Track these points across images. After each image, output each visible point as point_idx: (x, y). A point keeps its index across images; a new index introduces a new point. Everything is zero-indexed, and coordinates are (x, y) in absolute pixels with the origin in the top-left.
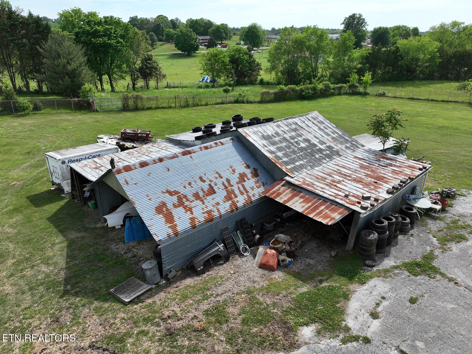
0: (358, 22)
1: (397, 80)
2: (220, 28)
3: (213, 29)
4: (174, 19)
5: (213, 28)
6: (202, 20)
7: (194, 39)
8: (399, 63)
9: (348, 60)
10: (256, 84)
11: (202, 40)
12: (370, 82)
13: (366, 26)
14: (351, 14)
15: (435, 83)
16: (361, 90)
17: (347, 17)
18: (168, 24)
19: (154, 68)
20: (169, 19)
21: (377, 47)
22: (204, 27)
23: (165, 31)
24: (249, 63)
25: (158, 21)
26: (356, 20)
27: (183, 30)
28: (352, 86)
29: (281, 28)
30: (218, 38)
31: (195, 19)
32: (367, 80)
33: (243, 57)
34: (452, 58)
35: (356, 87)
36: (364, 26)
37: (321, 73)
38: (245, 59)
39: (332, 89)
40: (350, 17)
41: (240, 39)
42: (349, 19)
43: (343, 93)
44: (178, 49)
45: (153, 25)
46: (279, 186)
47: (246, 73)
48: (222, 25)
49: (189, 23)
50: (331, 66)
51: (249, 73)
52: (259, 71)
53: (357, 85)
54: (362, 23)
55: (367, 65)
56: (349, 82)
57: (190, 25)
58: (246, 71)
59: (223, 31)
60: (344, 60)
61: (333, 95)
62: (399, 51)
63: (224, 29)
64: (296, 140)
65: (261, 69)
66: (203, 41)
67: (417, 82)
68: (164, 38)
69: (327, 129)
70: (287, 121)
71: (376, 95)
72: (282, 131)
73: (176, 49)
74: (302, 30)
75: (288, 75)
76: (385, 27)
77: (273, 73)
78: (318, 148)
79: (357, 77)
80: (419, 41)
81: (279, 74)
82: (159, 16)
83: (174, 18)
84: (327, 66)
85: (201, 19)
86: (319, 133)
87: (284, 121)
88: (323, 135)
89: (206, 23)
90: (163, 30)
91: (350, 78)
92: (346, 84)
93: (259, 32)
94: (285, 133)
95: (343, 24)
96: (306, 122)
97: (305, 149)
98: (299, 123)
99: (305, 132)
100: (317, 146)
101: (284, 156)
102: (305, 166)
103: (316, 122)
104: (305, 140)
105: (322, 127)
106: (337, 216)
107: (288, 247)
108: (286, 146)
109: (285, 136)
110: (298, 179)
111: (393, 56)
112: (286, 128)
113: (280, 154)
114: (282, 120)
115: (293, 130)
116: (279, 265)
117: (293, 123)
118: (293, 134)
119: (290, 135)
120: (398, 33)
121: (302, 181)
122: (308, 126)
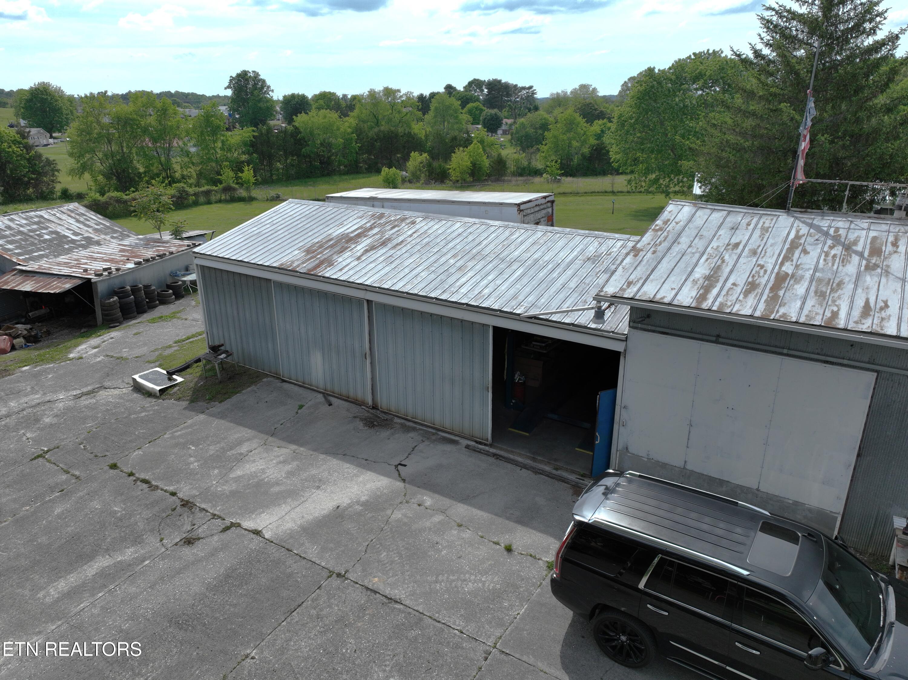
0: (255, 85)
1: (308, 177)
8: (303, 150)
9: (222, 149)
10: (53, 199)
12: (253, 180)
13: (270, 93)
14: (239, 72)
15: (359, 178)
16: (242, 193)
17: (234, 75)
21: (265, 127)
24: (28, 160)
26: (251, 83)
28: (228, 189)
29: (83, 96)
32: (248, 178)
33: (10, 150)
34: (376, 141)
35: (234, 189)
36: (267, 92)
37: (180, 172)
38: (14, 153)
39: (192, 195)
40: (239, 75)
41: (17, 115)
42: (239, 80)
43: (215, 200)
46: (9, 276)
47: (26, 179)
50: (195, 160)
51: (32, 179)
52: (53, 175)
53: (236, 186)
54: (262, 88)
55: (254, 154)
56: (221, 183)
58: (25, 176)
60: (214, 148)
61: (196, 204)
62: (300, 133)
64: (38, 232)
65: (58, 171)
67: (336, 178)
69: (89, 221)
70: (27, 214)
71: (267, 200)
72: (17, 224)
74: (126, 97)
75: (119, 179)
76: (300, 94)
77: (87, 176)
78: (70, 239)
79: (231, 174)
80: (325, 117)
81: (100, 178)
84: (186, 159)
86: (75, 226)
87: (23, 215)
88: (81, 226)
91: (221, 175)
92: (217, 186)
93: (56, 101)
94: (21, 226)
95: (228, 87)
96: (58, 215)
97: (50, 240)
98: (46, 216)
99: (53, 224)
100: (69, 237)
101: (17, 248)
102: (46, 256)
103: (73, 215)
104: (52, 233)
105: (82, 219)
106: (68, 286)
107: (25, 332)
108: (20, 239)
109: (21, 229)
110: (33, 266)
111: (292, 140)
112: (24, 222)
113: (10, 246)
114: (17, 214)
115: (35, 223)
116: (13, 348)
117: (37, 216)
118: (35, 227)
119: (29, 228)
120: (324, 104)
121: (37, 267)
122: (60, 219)
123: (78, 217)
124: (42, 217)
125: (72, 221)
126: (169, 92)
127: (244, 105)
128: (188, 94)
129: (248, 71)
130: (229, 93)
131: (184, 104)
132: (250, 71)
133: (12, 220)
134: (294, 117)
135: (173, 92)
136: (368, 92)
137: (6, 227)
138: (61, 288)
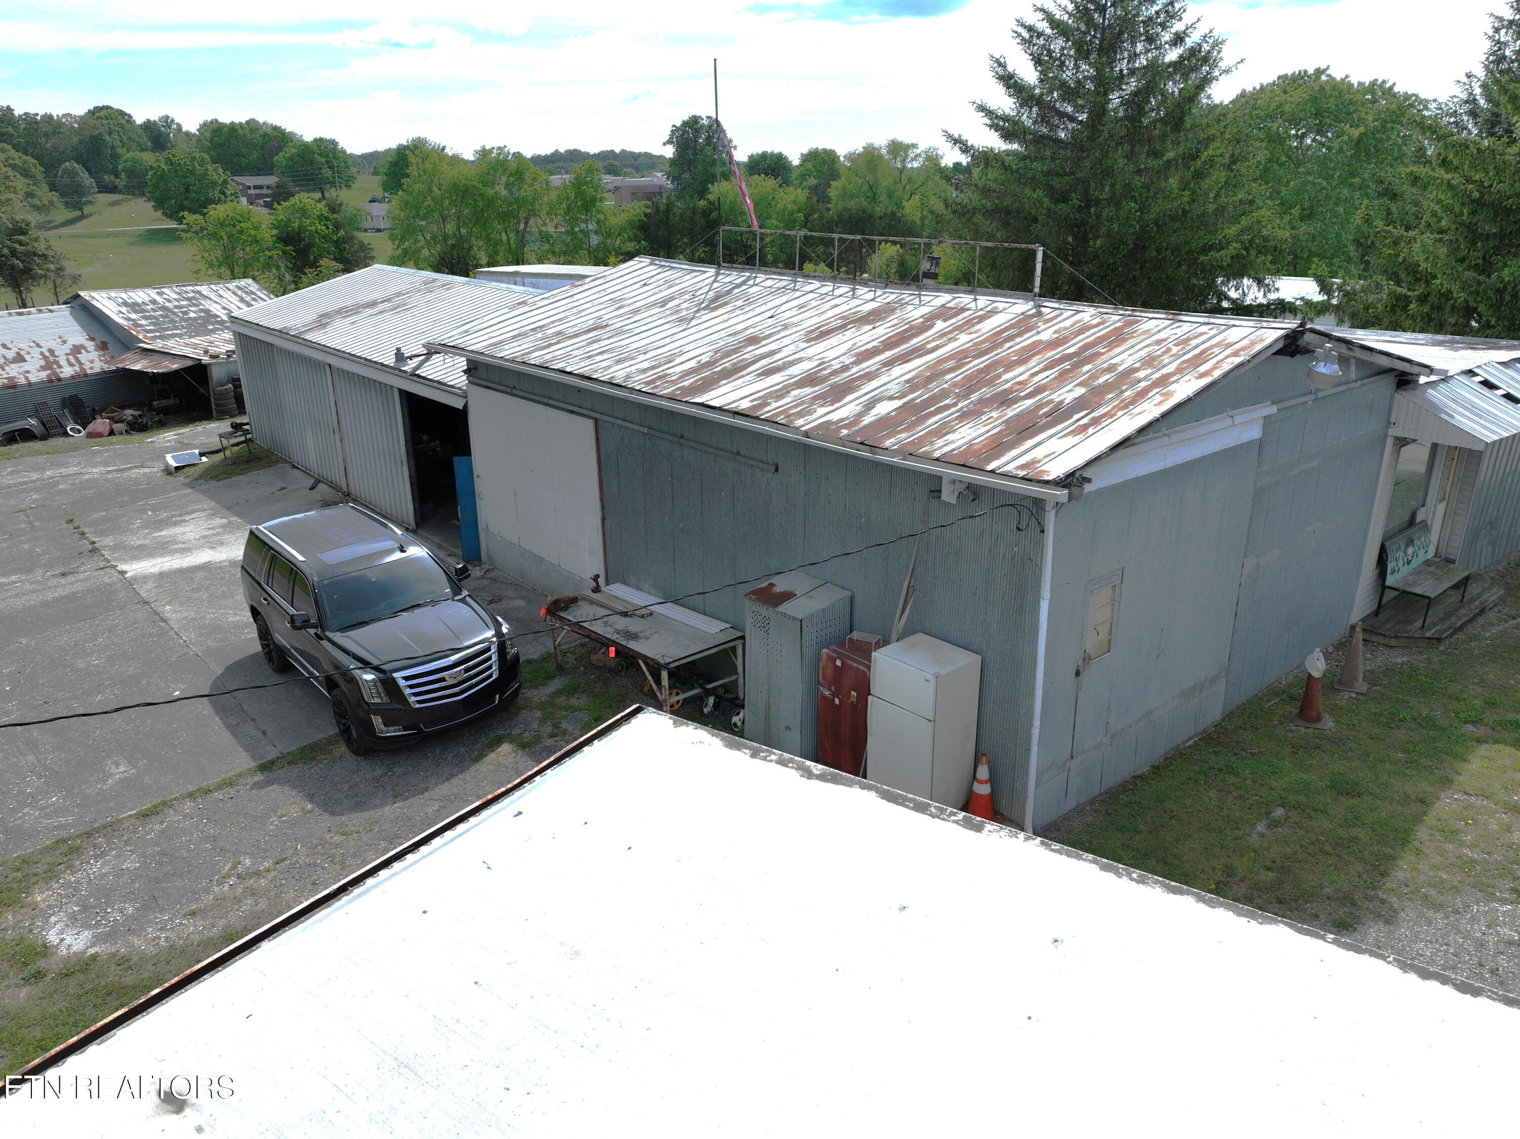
2: (313, 153)
3: (288, 155)
4: (157, 119)
5: (292, 151)
6: (252, 124)
7: (215, 183)
9: (598, 233)
11: (256, 187)
17: (679, 123)
18: (134, 136)
19: (39, 256)
20: (139, 119)
22: (262, 148)
23: (124, 159)
25: (95, 127)
26: (703, 134)
27: (174, 156)
30: (309, 180)
31: (228, 121)
33: (313, 228)
41: (381, 185)
42: (685, 131)
44: (164, 214)
45: (75, 139)
46: (133, 354)
48: (319, 141)
49: (208, 135)
55: (643, 242)
57: (211, 141)
59: (323, 160)
60: (586, 232)
63: (327, 156)
64: (185, 309)
66: (258, 191)
68: (121, 183)
70: (183, 288)
72: (165, 299)
73: (159, 214)
78: (218, 319)
82: (98, 109)
83: (154, 117)
85: (248, 122)
86: (234, 305)
87: (177, 289)
89: (265, 135)
90: (115, 156)
94: (169, 301)
95: (669, 142)
96: (221, 292)
97: (195, 319)
98: (205, 293)
99: (209, 301)
100: (219, 317)
101: (151, 324)
102: (180, 336)
103: (240, 293)
104: (201, 311)
105: (248, 299)
106: (175, 366)
107: (130, 418)
108: (161, 315)
109: (167, 304)
110: (158, 345)
111: (702, 220)
112: (175, 296)
113: (143, 322)
114: (171, 287)
115: (188, 299)
116: (112, 433)
117: (193, 291)
118: (185, 303)
119: (176, 303)
120: (813, 169)
121: (160, 345)
122: (221, 296)
123: (244, 295)
124: (199, 293)
125: (235, 300)
126: (613, 151)
127: (691, 171)
128: (640, 155)
129: (700, 117)
130: (669, 152)
131: (625, 170)
132: (704, 116)
133: (160, 294)
134: (710, 186)
135: (617, 151)
136: (864, 148)
137: (150, 301)
138: (167, 367)
